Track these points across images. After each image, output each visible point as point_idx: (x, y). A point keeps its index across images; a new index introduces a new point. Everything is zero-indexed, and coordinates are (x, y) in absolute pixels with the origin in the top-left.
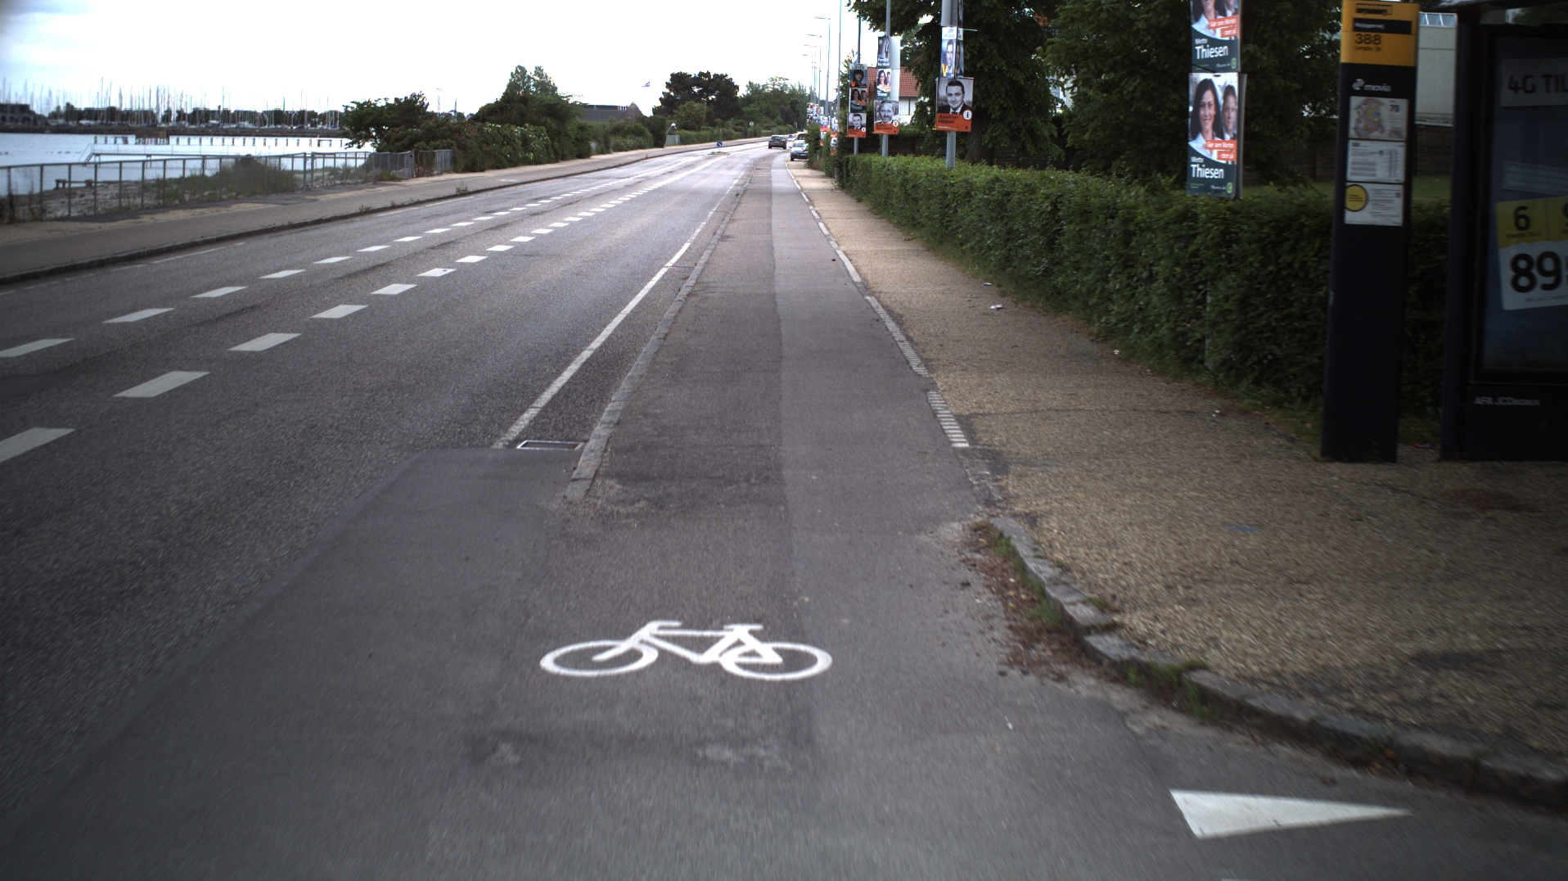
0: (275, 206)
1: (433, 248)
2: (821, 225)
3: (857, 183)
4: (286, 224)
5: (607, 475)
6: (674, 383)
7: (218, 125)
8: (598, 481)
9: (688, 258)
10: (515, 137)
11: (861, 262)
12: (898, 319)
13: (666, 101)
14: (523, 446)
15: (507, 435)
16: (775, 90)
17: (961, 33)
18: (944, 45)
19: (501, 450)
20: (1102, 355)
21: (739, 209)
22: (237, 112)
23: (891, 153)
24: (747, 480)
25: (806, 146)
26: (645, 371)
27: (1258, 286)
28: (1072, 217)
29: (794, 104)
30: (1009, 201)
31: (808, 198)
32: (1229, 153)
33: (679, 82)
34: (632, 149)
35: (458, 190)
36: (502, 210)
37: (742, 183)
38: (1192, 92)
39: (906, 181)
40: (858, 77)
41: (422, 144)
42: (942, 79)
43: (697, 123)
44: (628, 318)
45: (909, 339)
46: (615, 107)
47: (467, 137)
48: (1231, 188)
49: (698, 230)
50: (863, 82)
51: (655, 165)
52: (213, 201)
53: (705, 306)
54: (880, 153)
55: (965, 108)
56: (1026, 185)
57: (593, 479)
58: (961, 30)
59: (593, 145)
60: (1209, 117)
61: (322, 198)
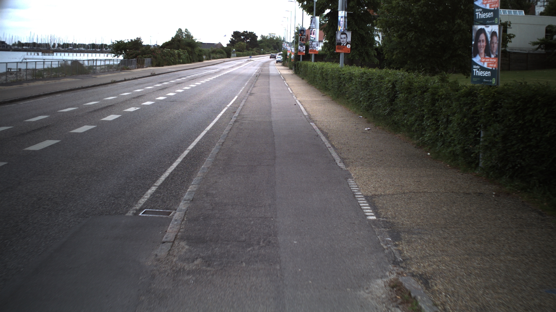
0: (79, 79)
1: (134, 98)
2: (289, 89)
3: (302, 72)
4: (80, 87)
5: (182, 239)
6: (224, 173)
7: (72, 49)
8: (176, 243)
9: (236, 103)
10: (175, 54)
11: (306, 106)
12: (325, 135)
13: (232, 42)
14: (142, 214)
15: (136, 205)
16: (271, 38)
17: (346, 14)
18: (339, 18)
19: (131, 216)
20: (422, 156)
21: (257, 82)
22: (79, 44)
23: (315, 61)
24: (258, 243)
25: (282, 58)
26: (211, 164)
27: (513, 131)
28: (403, 91)
29: (277, 43)
30: (370, 82)
31: (283, 77)
32: (494, 64)
33: (236, 34)
34: (219, 59)
35: (152, 74)
36: (166, 82)
37: (258, 71)
38: (474, 35)
39: (322, 72)
40: (302, 32)
41: (140, 56)
42: (338, 32)
43: (243, 49)
44: (208, 133)
45: (333, 146)
46: (214, 44)
47: (157, 54)
48: (494, 81)
49: (241, 91)
50: (304, 34)
51: (227, 65)
52: (56, 77)
53: (242, 127)
54: (311, 61)
55: (347, 43)
56: (379, 76)
57: (173, 242)
58: (346, 12)
59: (204, 57)
60: (482, 47)
61: (98, 76)
